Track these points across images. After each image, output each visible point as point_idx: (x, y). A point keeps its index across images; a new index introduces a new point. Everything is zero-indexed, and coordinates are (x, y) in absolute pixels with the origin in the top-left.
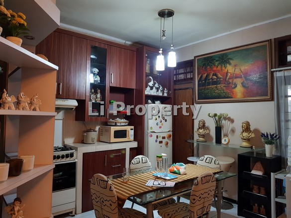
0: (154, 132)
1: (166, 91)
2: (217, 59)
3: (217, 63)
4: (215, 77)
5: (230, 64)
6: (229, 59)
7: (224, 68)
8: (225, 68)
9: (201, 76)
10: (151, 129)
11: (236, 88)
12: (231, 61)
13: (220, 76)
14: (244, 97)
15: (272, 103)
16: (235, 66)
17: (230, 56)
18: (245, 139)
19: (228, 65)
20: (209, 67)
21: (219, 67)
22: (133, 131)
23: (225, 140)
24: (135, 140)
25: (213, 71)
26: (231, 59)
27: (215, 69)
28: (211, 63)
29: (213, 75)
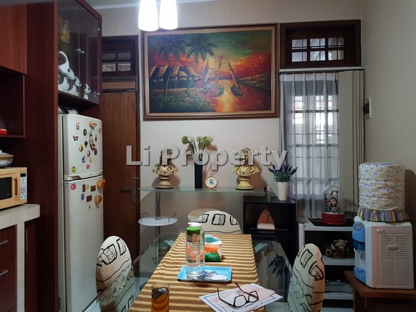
0: (78, 178)
1: (87, 90)
2: (188, 41)
3: (188, 50)
4: (184, 74)
5: (212, 54)
6: (210, 44)
7: (200, 60)
8: (204, 60)
9: (157, 70)
10: (74, 171)
11: (222, 96)
12: (214, 50)
13: (193, 72)
14: (236, 110)
15: (276, 120)
16: (221, 58)
17: (212, 40)
18: (245, 177)
19: (208, 55)
20: (171, 54)
21: (191, 56)
22: (26, 178)
23: (211, 182)
24: (31, 200)
25: (182, 62)
26: (214, 46)
27: (184, 59)
28: (177, 47)
29: (181, 69)
